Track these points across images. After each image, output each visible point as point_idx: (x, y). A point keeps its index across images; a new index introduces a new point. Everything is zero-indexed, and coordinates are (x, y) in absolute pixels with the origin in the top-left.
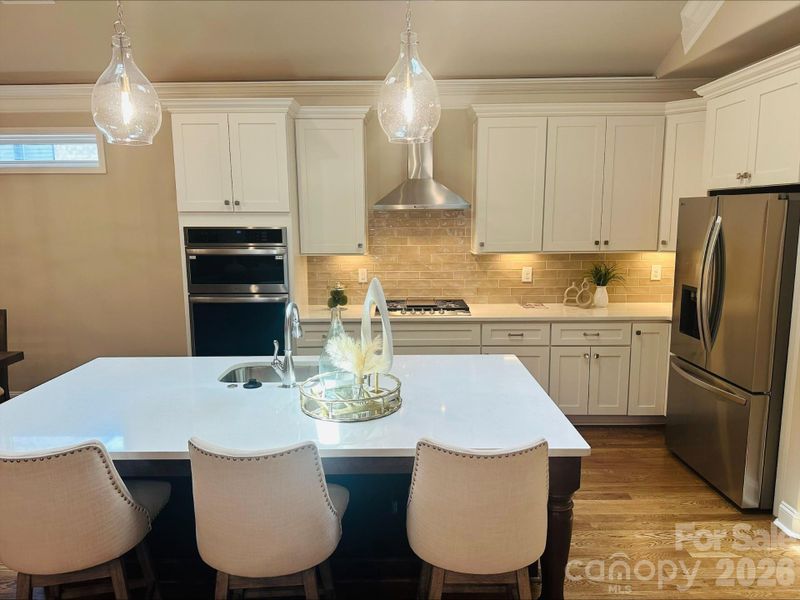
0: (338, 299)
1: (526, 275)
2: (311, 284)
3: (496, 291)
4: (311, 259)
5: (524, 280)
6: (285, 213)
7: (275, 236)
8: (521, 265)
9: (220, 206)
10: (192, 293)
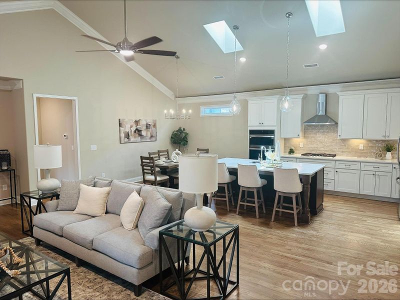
0: (291, 151)
1: (361, 147)
2: (284, 147)
3: (350, 152)
4: (285, 139)
5: (360, 149)
6: (275, 126)
7: (272, 132)
8: (360, 144)
9: (258, 124)
10: (250, 147)
